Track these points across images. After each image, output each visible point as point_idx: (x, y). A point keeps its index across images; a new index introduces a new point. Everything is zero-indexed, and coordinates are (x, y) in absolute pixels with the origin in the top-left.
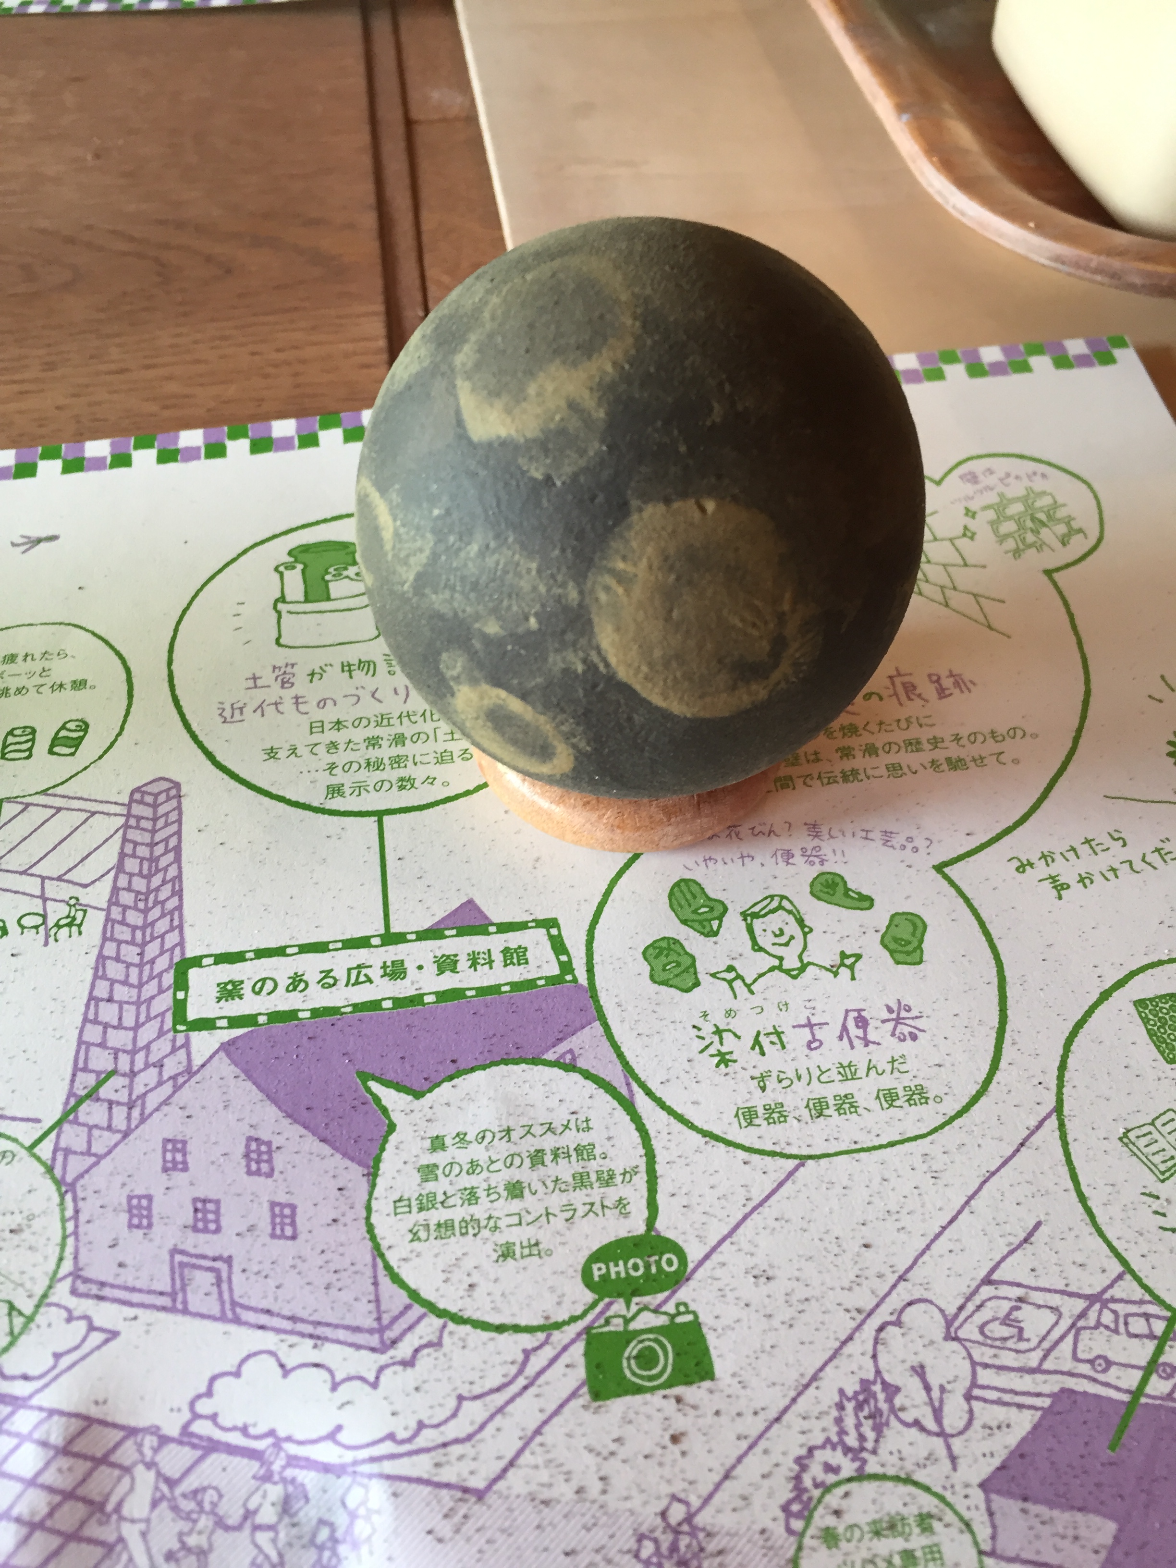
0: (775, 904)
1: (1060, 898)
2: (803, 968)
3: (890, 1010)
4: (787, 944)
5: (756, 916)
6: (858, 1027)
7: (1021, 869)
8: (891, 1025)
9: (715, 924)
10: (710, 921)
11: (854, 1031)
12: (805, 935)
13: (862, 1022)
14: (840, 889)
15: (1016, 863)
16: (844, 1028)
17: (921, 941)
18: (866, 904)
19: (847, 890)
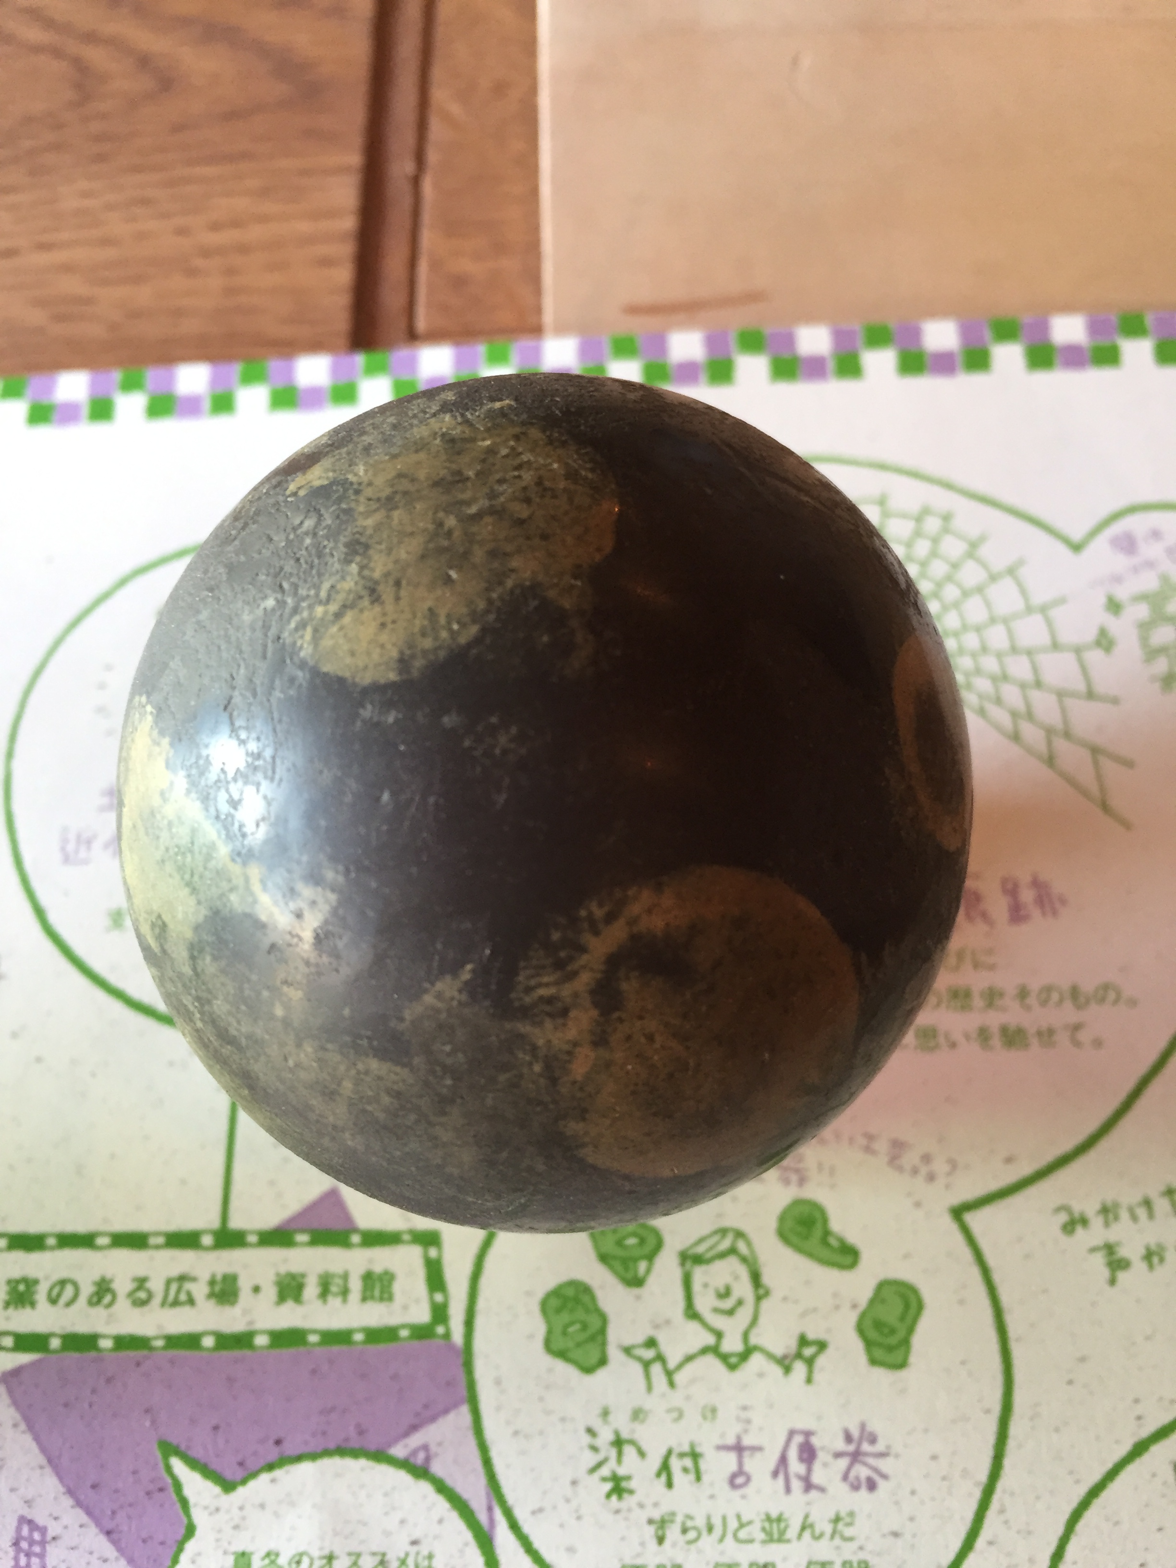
0: (726, 1244)
1: (1112, 1282)
2: (745, 1355)
3: (848, 1438)
4: (730, 1312)
5: (698, 1260)
6: (801, 1459)
7: (1069, 1227)
8: (843, 1463)
9: (642, 1266)
10: (636, 1260)
11: (796, 1466)
12: (759, 1299)
13: (808, 1453)
14: (818, 1233)
15: (1063, 1217)
16: (783, 1460)
17: (911, 1330)
18: (848, 1260)
19: (827, 1233)
